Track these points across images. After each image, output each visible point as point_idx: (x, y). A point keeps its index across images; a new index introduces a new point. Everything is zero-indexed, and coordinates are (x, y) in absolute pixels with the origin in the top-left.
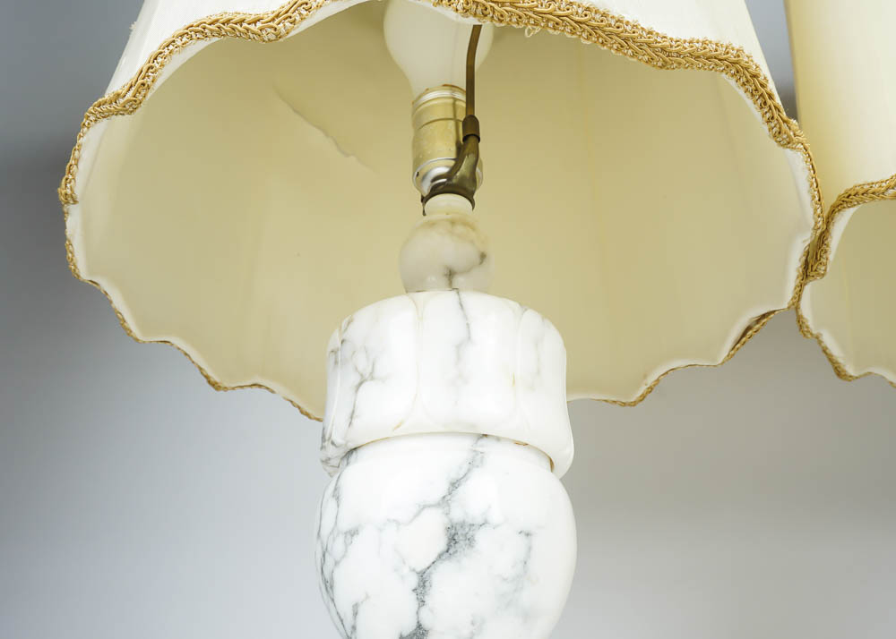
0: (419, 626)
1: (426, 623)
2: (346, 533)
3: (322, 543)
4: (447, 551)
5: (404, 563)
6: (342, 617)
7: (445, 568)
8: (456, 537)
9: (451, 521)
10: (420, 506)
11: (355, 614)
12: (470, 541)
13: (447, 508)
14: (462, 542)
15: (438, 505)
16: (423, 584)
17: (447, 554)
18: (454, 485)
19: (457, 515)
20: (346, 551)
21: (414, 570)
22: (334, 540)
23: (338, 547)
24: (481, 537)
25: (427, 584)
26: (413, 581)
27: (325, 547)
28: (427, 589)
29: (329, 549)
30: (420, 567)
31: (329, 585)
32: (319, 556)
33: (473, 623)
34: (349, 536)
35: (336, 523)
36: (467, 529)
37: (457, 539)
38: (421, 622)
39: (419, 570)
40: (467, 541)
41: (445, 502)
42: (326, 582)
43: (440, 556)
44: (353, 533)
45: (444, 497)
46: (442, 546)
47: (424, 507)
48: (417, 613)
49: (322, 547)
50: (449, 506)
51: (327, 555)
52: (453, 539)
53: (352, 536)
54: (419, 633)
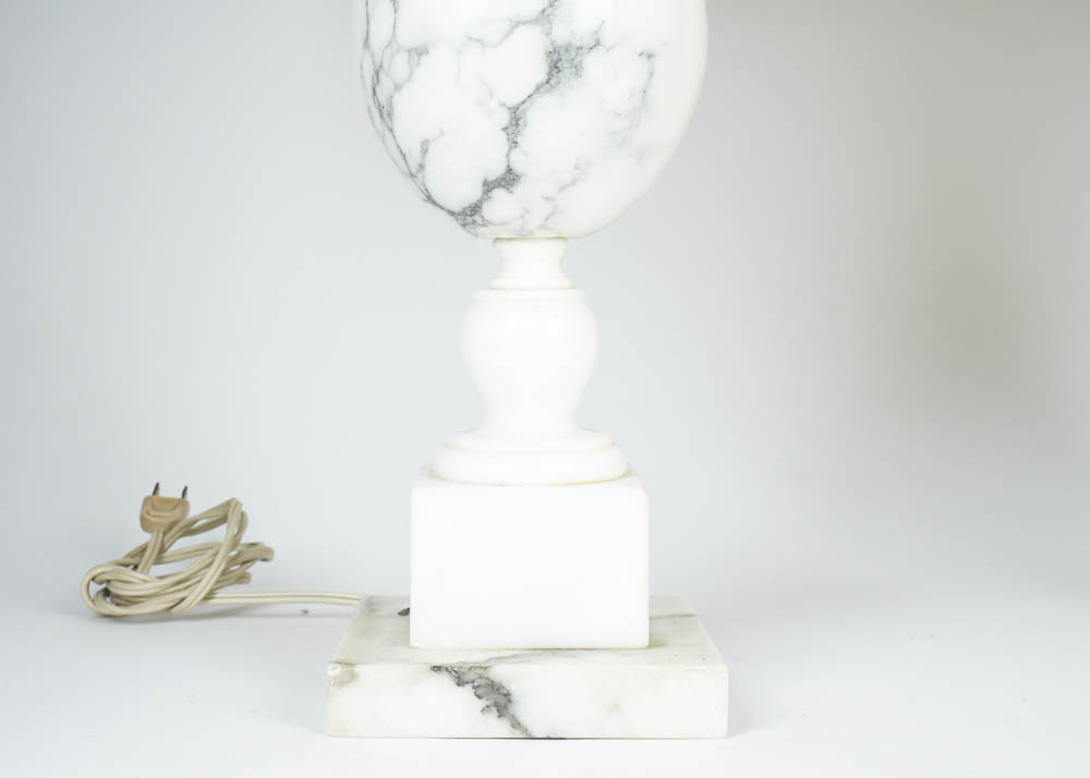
0: (509, 170)
1: (518, 167)
2: (410, 51)
3: (373, 55)
4: (548, 82)
5: (492, 95)
6: (404, 151)
7: (545, 102)
8: (559, 65)
9: (553, 43)
10: (511, 22)
11: (425, 152)
12: (577, 69)
13: (547, 26)
14: (566, 70)
15: (536, 21)
16: (515, 121)
17: (548, 86)
19: (561, 34)
20: (411, 73)
21: (504, 105)
22: (392, 56)
23: (399, 66)
24: (593, 64)
25: (521, 122)
26: (504, 118)
27: (379, 62)
28: (520, 128)
29: (385, 66)
30: (513, 101)
31: (385, 112)
32: (369, 73)
33: (576, 168)
34: (414, 54)
35: (394, 35)
36: (573, 54)
37: (560, 64)
38: (512, 166)
39: (510, 104)
40: (573, 69)
41: (544, 17)
42: (380, 108)
43: (538, 88)
44: (420, 52)
45: (544, 10)
46: (541, 75)
47: (518, 24)
48: (508, 155)
49: (374, 62)
50: (550, 22)
51: (382, 75)
52: (555, 67)
53: (420, 55)
54: (509, 179)
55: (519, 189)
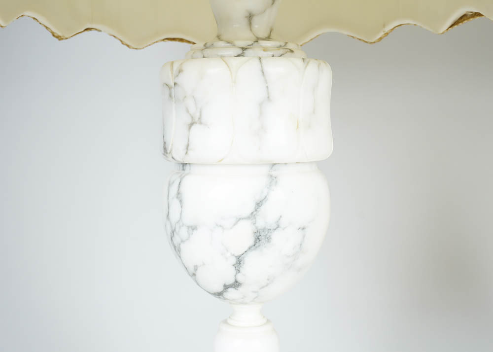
0: (236, 282)
1: (240, 280)
2: (188, 227)
3: (171, 223)
4: (254, 245)
5: (227, 251)
6: (187, 267)
7: (253, 254)
8: (259, 238)
9: (257, 228)
10: (237, 218)
11: (196, 270)
12: (268, 239)
13: (254, 220)
14: (263, 240)
15: (248, 218)
16: (239, 262)
17: (255, 247)
18: (259, 204)
19: (261, 224)
20: (189, 237)
21: (233, 255)
22: (180, 227)
23: (183, 232)
24: (276, 236)
25: (241, 262)
26: (234, 261)
27: (174, 228)
28: (241, 265)
29: (177, 230)
30: (238, 253)
31: (177, 250)
32: (169, 231)
33: (268, 280)
34: (190, 229)
35: (181, 218)
36: (267, 232)
37: (260, 238)
38: (237, 280)
39: (236, 255)
40: (267, 239)
41: (252, 216)
42: (175, 247)
43: (250, 248)
44: (193, 228)
45: (252, 213)
46: (251, 242)
47: (240, 219)
48: (235, 276)
49: (171, 227)
50: (255, 218)
51: (175, 233)
52: (258, 239)
53: (193, 230)
54: (236, 284)
55: (240, 289)
